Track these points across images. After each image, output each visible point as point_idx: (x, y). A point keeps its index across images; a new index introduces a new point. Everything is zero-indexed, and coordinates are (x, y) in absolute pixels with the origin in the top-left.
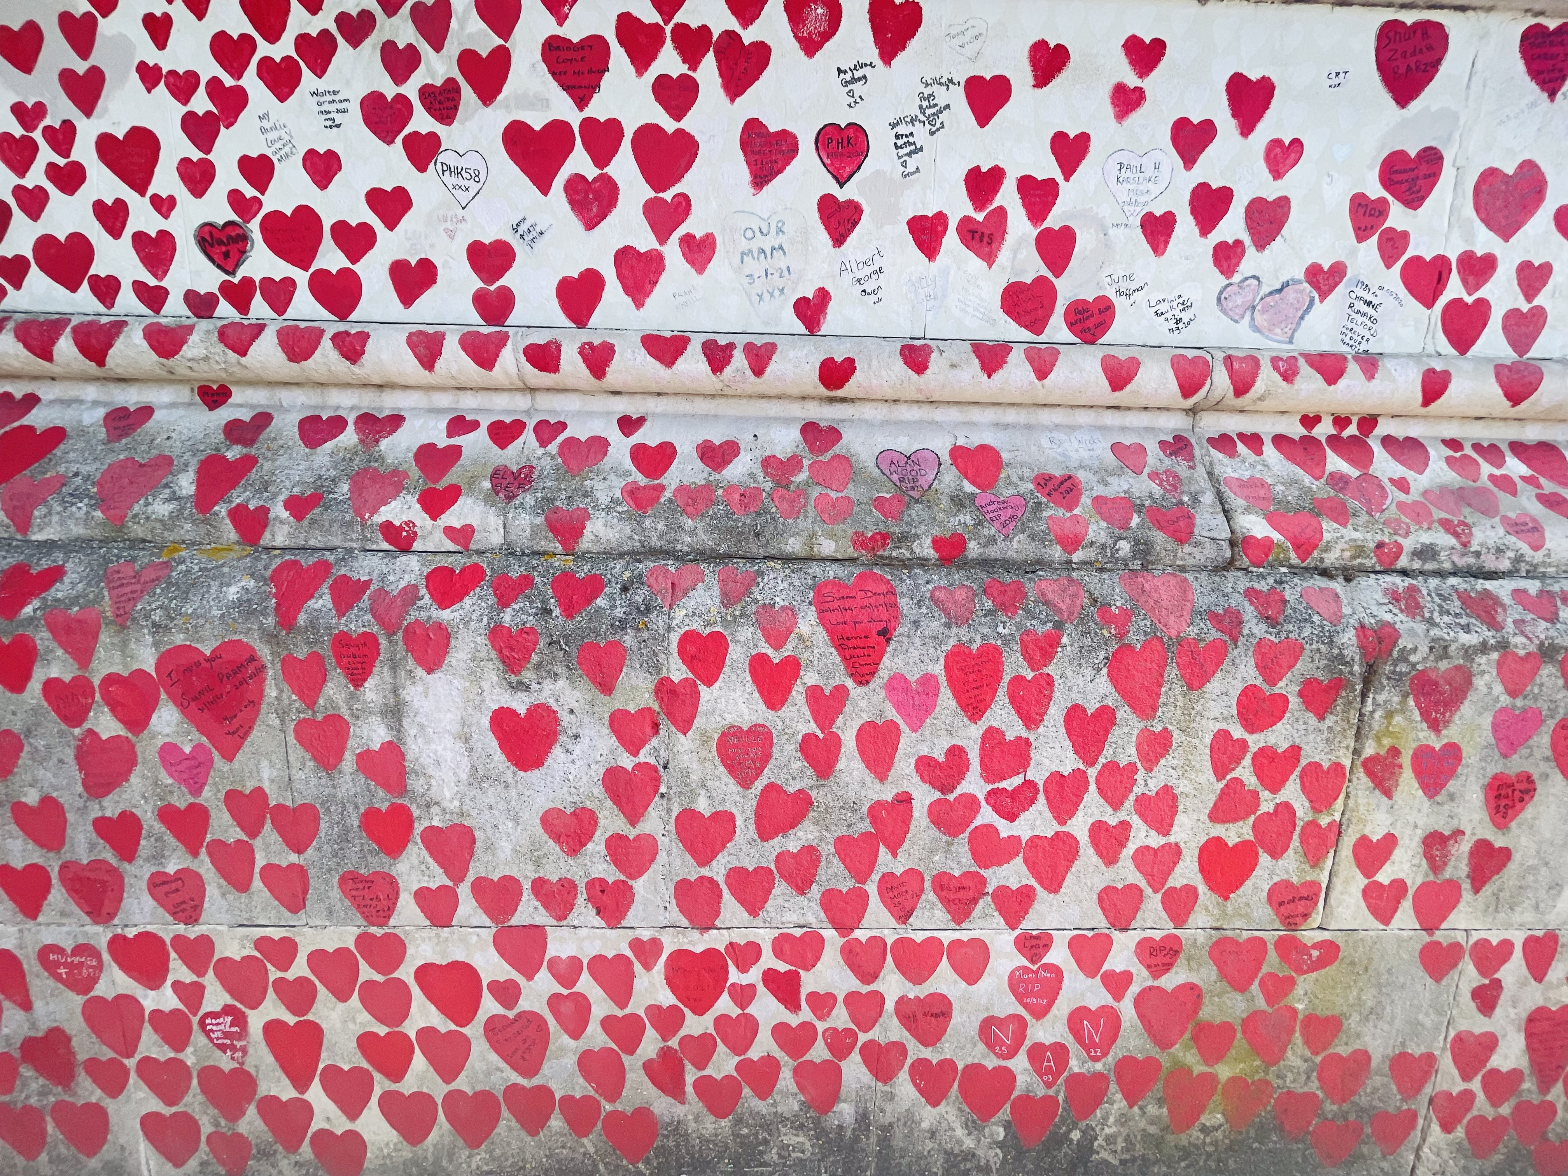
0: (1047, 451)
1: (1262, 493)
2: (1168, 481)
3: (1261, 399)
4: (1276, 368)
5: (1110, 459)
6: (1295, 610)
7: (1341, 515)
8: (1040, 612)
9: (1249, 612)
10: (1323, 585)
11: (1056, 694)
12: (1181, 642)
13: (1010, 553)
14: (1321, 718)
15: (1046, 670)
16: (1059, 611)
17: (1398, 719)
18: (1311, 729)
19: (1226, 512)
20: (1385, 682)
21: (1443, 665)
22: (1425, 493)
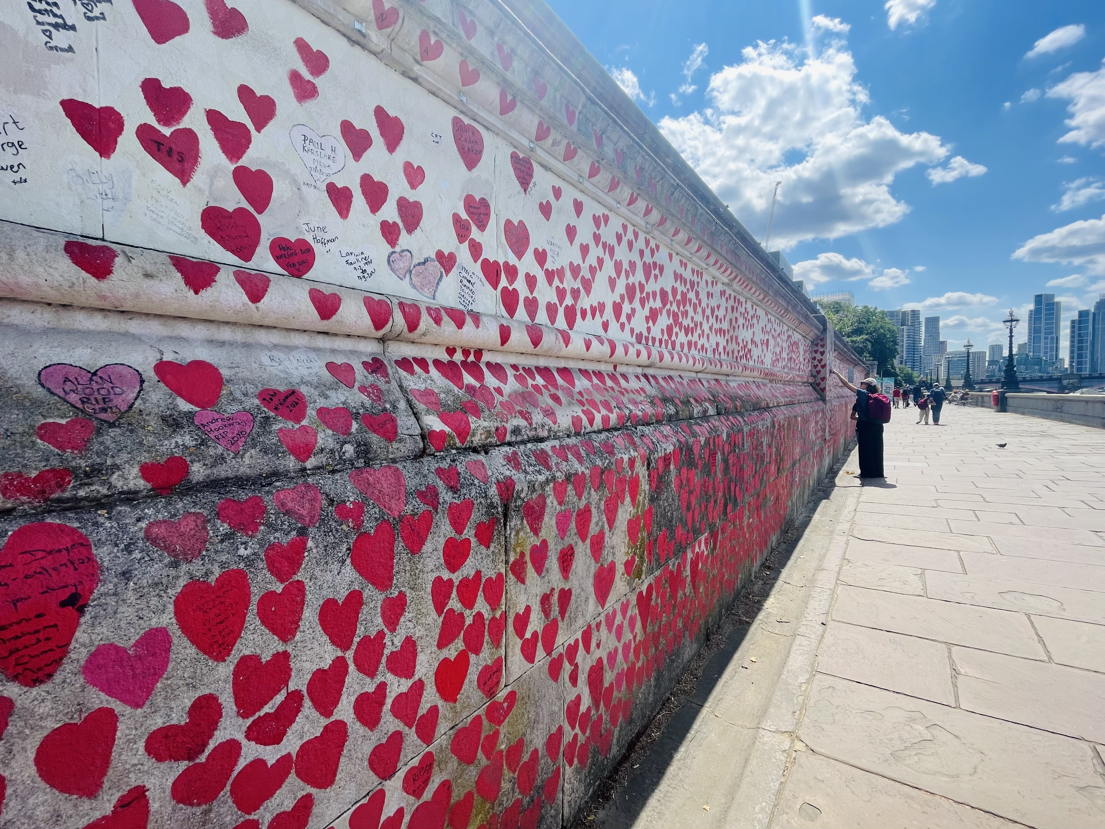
0: (268, 369)
1: (433, 399)
2: (373, 393)
3: (424, 334)
4: (430, 315)
5: (326, 374)
6: (464, 478)
7: (477, 412)
8: (283, 523)
9: (440, 485)
10: (475, 459)
11: (309, 596)
12: (402, 519)
13: (242, 469)
14: (488, 547)
15: (296, 578)
16: (301, 518)
17: (521, 534)
18: (484, 556)
19: (415, 414)
20: (513, 513)
21: (535, 496)
22: (510, 396)
